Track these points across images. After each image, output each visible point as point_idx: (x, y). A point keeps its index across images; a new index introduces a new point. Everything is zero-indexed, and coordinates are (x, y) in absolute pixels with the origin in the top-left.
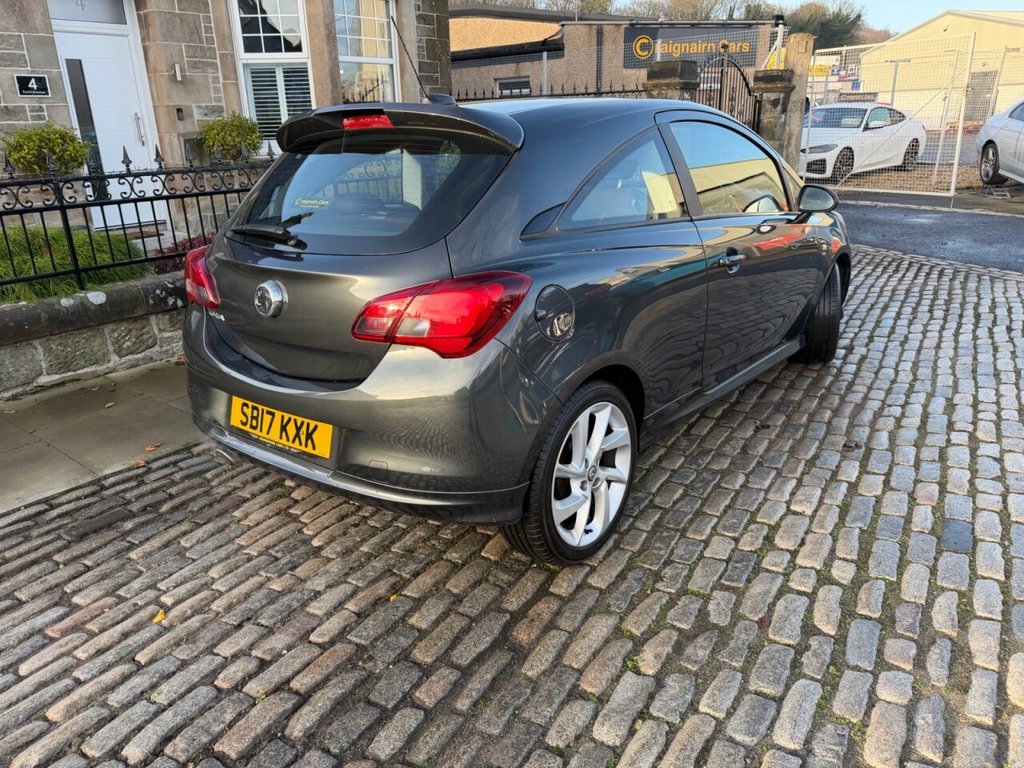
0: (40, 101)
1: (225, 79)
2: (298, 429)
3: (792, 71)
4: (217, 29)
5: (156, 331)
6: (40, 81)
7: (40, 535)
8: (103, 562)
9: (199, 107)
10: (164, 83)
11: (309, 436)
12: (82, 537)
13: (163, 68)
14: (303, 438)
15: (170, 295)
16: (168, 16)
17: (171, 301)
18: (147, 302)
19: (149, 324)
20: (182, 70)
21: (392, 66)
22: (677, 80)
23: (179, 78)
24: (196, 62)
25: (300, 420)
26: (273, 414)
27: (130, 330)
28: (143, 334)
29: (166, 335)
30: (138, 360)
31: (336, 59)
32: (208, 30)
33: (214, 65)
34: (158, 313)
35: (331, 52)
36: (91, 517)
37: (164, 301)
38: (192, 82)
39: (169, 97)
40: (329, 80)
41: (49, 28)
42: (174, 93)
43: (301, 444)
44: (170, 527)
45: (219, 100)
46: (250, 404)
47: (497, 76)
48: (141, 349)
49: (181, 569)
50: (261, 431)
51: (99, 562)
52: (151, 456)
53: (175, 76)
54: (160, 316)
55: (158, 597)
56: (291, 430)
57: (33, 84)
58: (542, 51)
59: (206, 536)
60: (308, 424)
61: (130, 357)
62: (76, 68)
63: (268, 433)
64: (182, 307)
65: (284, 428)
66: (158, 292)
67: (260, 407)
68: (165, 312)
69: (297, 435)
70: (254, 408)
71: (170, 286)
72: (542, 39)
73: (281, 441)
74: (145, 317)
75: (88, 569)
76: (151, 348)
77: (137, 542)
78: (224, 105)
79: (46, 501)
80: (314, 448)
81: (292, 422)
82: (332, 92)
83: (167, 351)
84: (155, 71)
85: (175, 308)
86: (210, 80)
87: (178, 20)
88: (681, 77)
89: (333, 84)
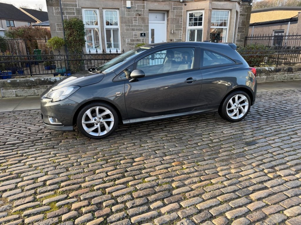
0: (144, 38)
1: (183, 33)
4: (183, 21)
6: (145, 34)
9: (176, 39)
10: (169, 34)
13: (169, 30)
16: (173, 19)
20: (173, 31)
23: (172, 33)
24: (177, 29)
32: (181, 21)
33: (181, 30)
38: (175, 34)
39: (170, 37)
41: (148, 23)
42: (171, 36)
45: (181, 38)
47: (274, 29)
53: (172, 32)
57: (143, 35)
58: (289, 22)
62: (153, 31)
72: (291, 18)
78: (182, 39)
84: (168, 31)
86: (179, 33)
87: (175, 20)
89: (207, 34)
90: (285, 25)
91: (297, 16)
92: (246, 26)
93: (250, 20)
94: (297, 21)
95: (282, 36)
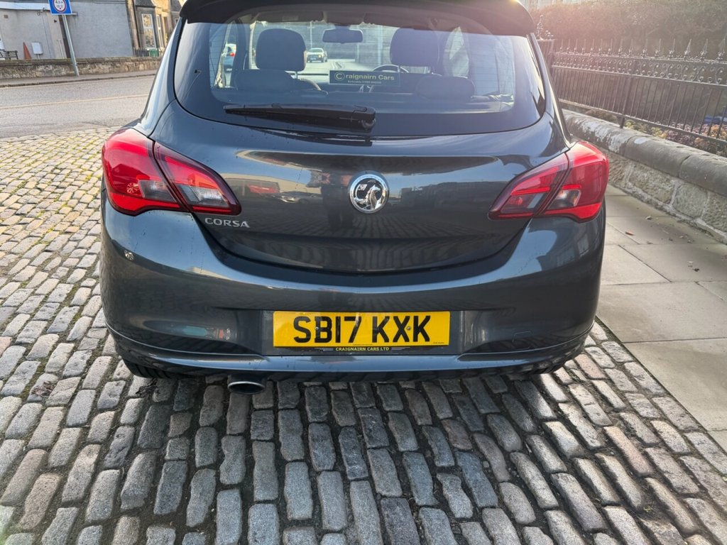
2: (401, 327)
11: (419, 329)
14: (410, 334)
25: (402, 317)
26: (358, 320)
43: (407, 339)
46: (312, 315)
50: (338, 340)
56: (391, 329)
60: (416, 319)
63: (351, 340)
65: (378, 330)
67: (333, 316)
69: (401, 332)
73: (375, 344)
80: (427, 339)
81: (391, 321)
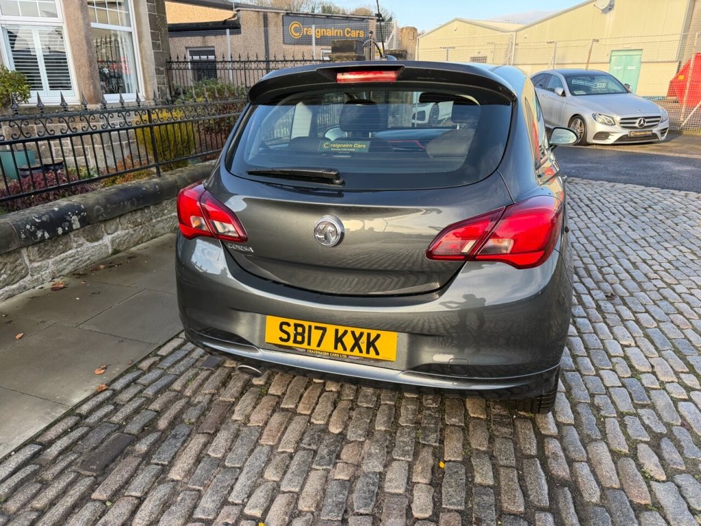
2: (357, 340)
3: (406, 52)
5: (27, 262)
7: (57, 477)
8: (149, 490)
11: (371, 344)
12: (104, 471)
14: (364, 347)
15: (39, 229)
17: (39, 234)
18: (20, 237)
19: (21, 257)
21: (130, 33)
22: (354, 54)
25: (358, 332)
26: (324, 330)
27: (5, 264)
28: (16, 266)
29: (36, 265)
30: (14, 290)
31: (89, 25)
34: (28, 246)
35: (84, 19)
36: (95, 448)
37: (34, 234)
40: (84, 42)
43: (361, 351)
44: (185, 441)
46: (292, 322)
47: (187, 45)
48: (16, 280)
49: (237, 479)
50: (309, 344)
51: (146, 490)
52: (107, 379)
54: (30, 248)
55: (242, 511)
56: (349, 341)
58: (225, 29)
59: (229, 444)
60: (369, 335)
61: (7, 288)
63: (319, 345)
64: (49, 239)
65: (339, 340)
66: (28, 227)
67: (306, 324)
68: (34, 244)
69: (356, 344)
70: (296, 326)
71: (37, 220)
72: (223, 20)
73: (335, 351)
74: (18, 251)
75: (141, 500)
76: (24, 278)
77: (166, 463)
79: (31, 441)
80: (377, 353)
81: (349, 334)
82: (88, 52)
83: (37, 279)
85: (43, 239)
88: (355, 51)
89: (88, 45)
90: (213, 37)
91: (236, 18)
92: (160, 30)
93: (165, 14)
94: (240, 28)
95: (214, 62)
